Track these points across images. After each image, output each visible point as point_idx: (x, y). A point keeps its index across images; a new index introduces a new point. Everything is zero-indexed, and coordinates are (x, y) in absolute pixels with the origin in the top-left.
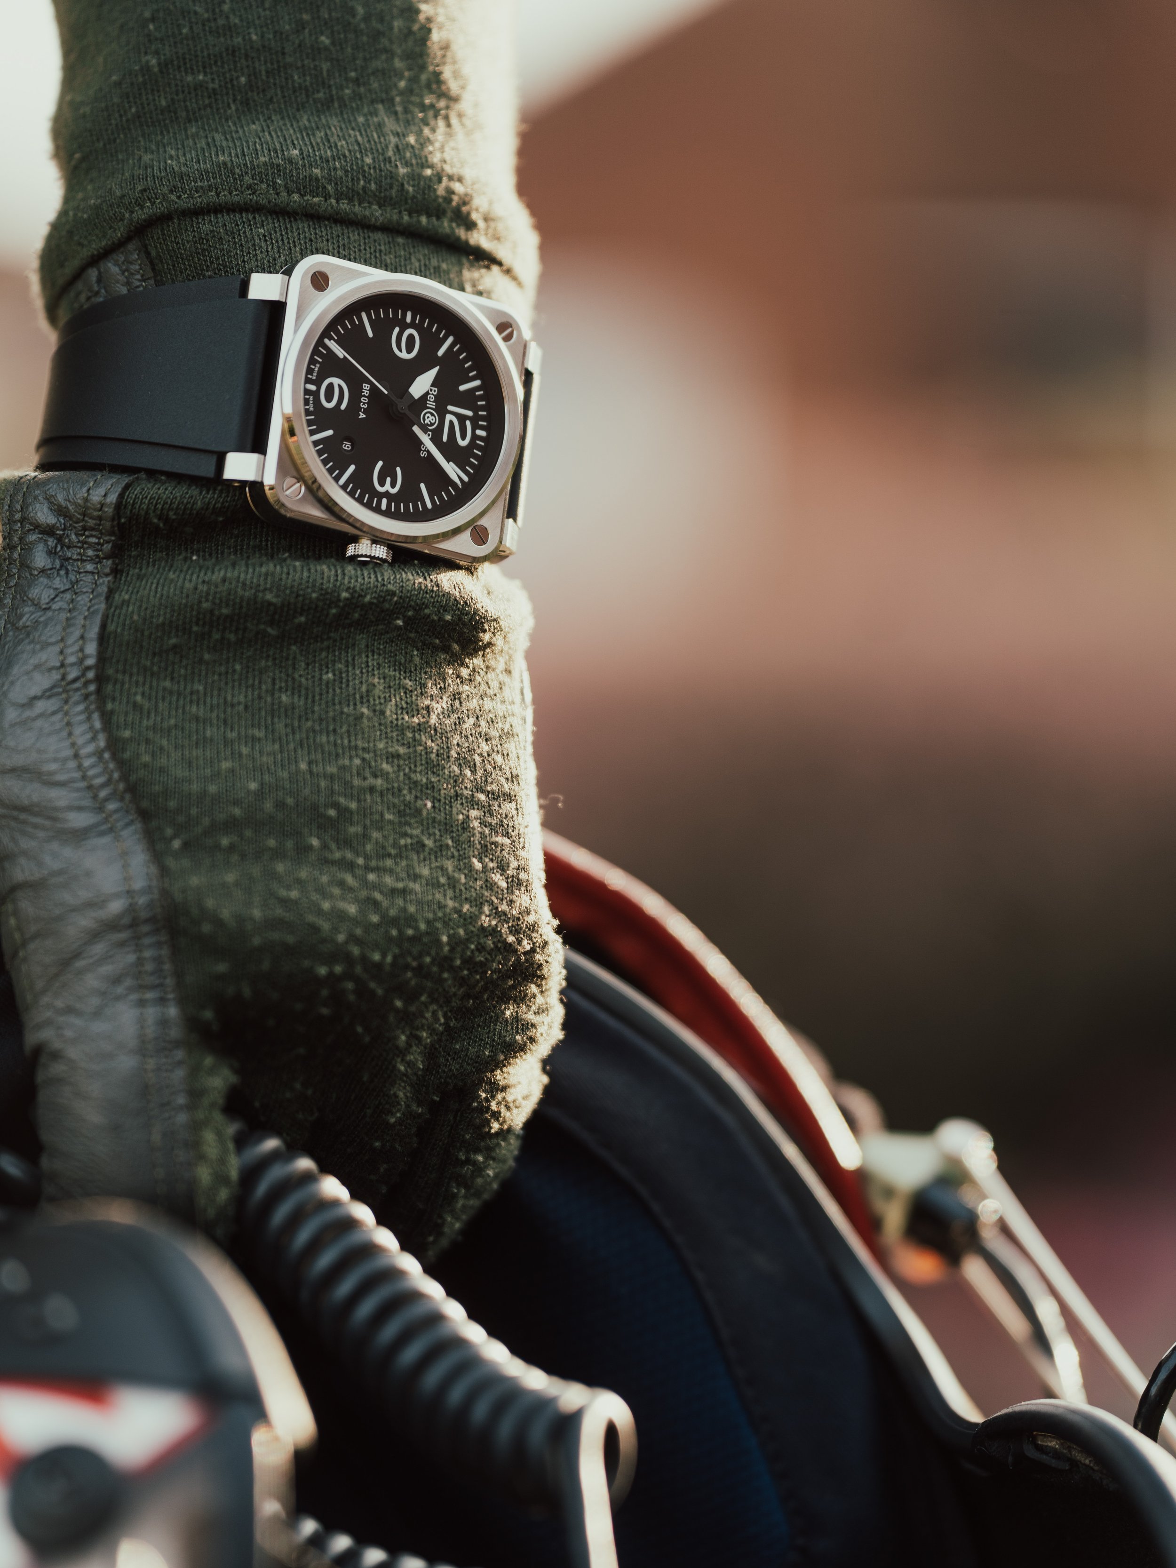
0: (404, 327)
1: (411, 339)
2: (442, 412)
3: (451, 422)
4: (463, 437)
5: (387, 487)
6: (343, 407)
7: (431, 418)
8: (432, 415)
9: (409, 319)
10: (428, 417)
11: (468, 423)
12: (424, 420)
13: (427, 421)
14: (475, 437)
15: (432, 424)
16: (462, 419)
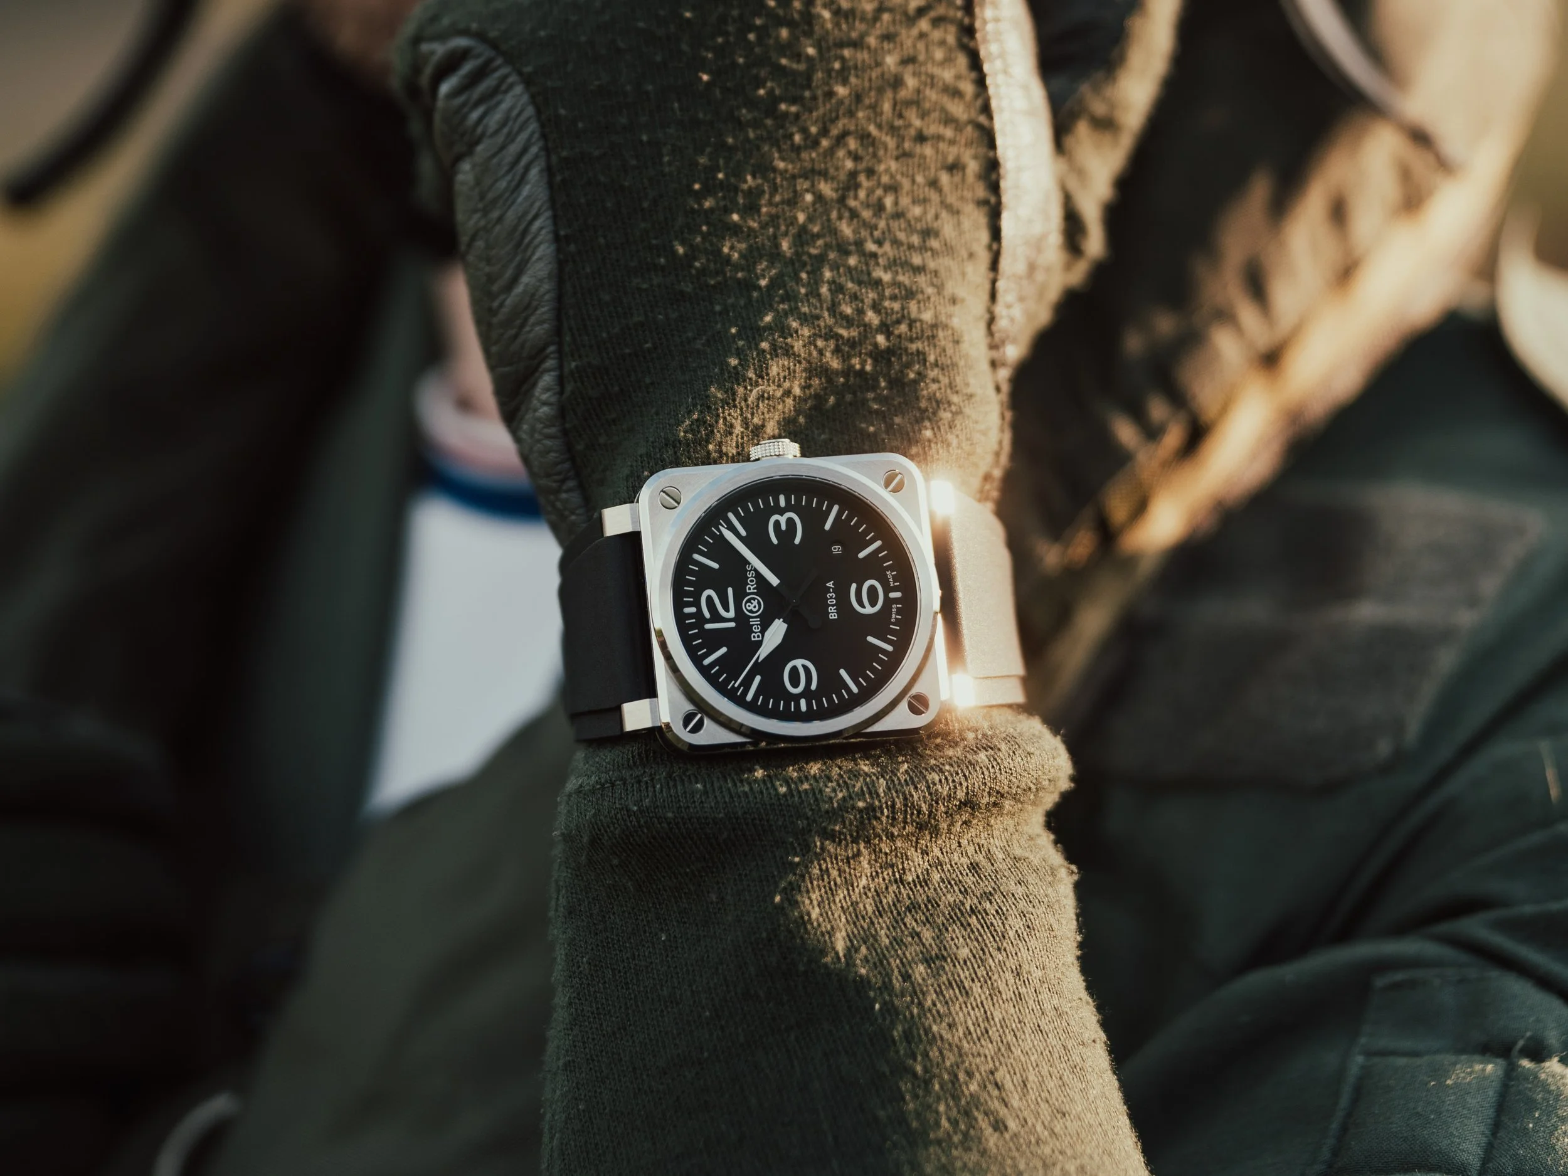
0: (807, 693)
1: (795, 682)
2: (741, 617)
3: (727, 610)
4: (709, 599)
5: (783, 520)
6: (854, 586)
7: (752, 607)
8: (751, 611)
9: (803, 702)
10: (755, 607)
11: (707, 615)
12: (759, 603)
13: (755, 603)
14: (697, 604)
15: (749, 601)
16: (716, 617)
